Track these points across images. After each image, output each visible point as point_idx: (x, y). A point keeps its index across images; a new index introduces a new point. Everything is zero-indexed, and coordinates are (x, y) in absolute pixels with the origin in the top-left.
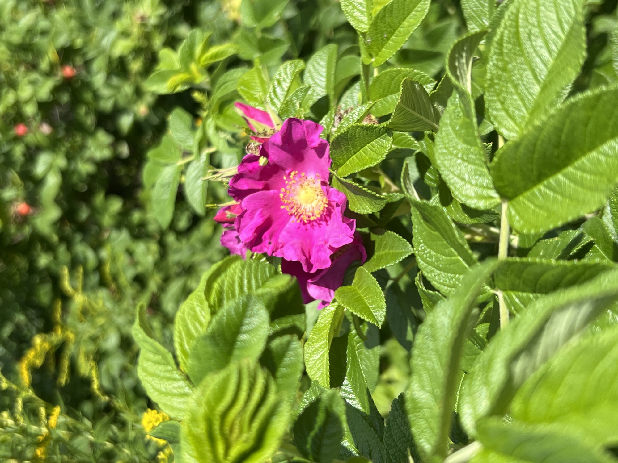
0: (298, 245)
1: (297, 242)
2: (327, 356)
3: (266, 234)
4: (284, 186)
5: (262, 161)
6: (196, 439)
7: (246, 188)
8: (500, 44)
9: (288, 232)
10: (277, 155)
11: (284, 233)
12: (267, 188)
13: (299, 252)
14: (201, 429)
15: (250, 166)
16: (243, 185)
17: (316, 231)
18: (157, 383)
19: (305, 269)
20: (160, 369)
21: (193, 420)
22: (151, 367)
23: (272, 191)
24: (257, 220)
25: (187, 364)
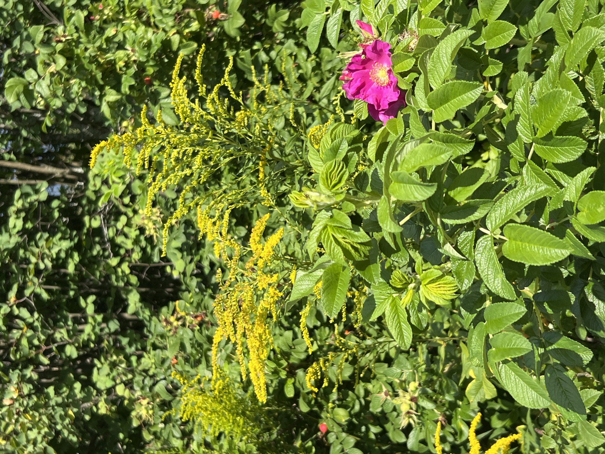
0: (375, 97)
1: (375, 95)
2: (375, 151)
3: (362, 90)
4: (372, 69)
5: (363, 57)
6: (323, 179)
7: (354, 69)
8: (433, 58)
9: (372, 90)
10: (370, 55)
11: (370, 90)
12: (364, 68)
13: (375, 100)
14: (325, 176)
15: (357, 59)
16: (353, 67)
17: (385, 91)
18: (313, 161)
19: (376, 108)
20: (315, 157)
21: (323, 174)
22: (312, 156)
23: (366, 70)
24: (358, 84)
25: (323, 157)
